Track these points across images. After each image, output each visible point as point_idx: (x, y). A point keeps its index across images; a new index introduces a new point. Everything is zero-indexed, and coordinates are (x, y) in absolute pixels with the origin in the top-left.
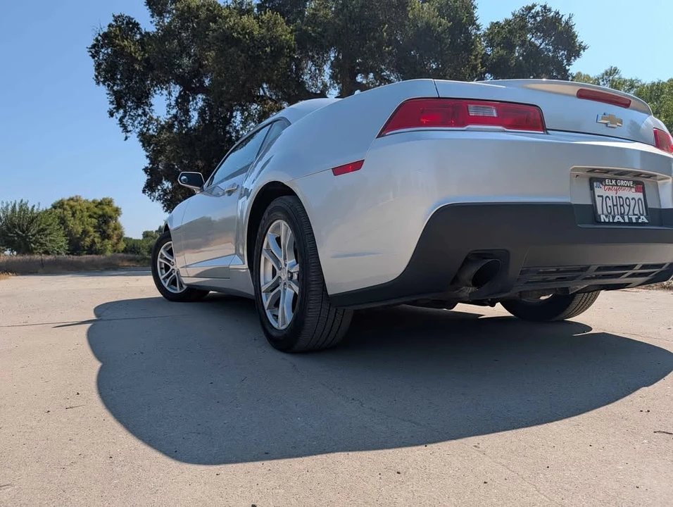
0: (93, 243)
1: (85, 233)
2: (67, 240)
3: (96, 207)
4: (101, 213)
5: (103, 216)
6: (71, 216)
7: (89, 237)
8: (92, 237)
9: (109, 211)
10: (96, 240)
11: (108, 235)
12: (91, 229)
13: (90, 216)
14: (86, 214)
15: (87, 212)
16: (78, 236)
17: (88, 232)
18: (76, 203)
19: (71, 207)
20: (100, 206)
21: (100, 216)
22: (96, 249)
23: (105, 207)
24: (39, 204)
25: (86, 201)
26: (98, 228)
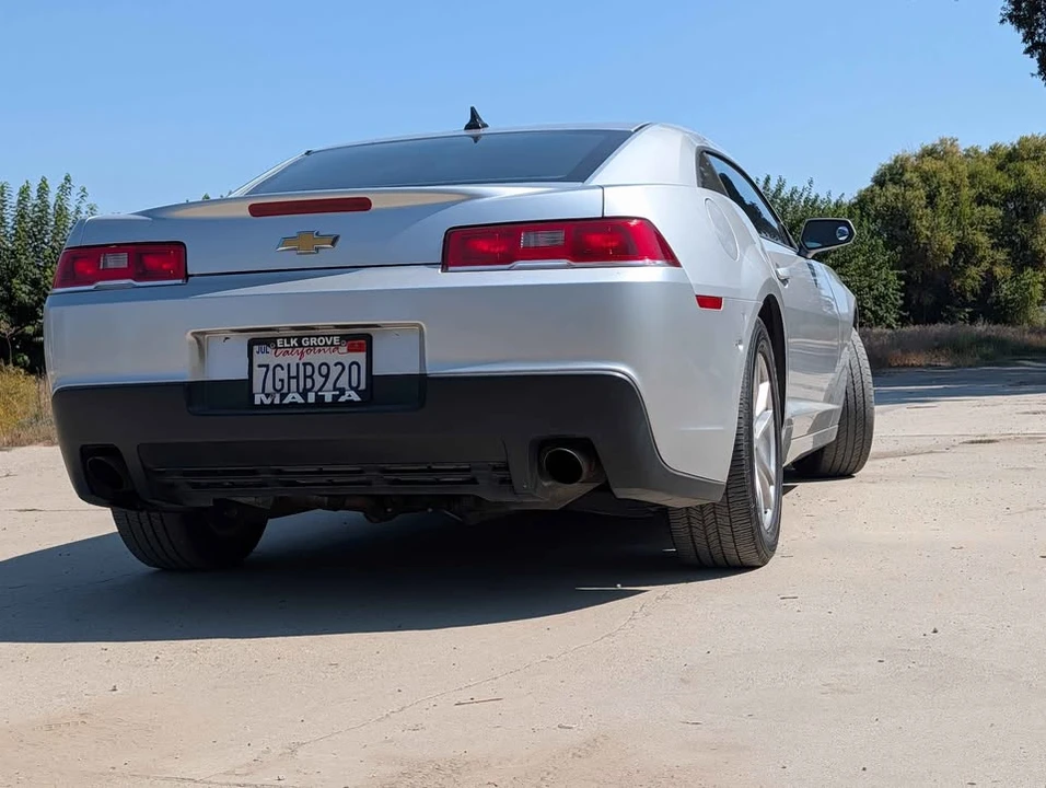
0: (990, 281)
1: (966, 251)
2: (900, 277)
3: (1000, 168)
4: (1011, 185)
5: (1020, 194)
6: (923, 202)
7: (977, 265)
8: (985, 265)
9: (1034, 178)
10: (998, 270)
11: (1035, 254)
12: (983, 239)
13: (981, 200)
14: (967, 193)
15: (972, 186)
16: (946, 262)
17: (975, 248)
18: (940, 164)
19: (926, 178)
20: (1011, 166)
21: (1010, 196)
22: (998, 302)
23: (1028, 167)
24: (811, 183)
25: (973, 154)
26: (1002, 235)
